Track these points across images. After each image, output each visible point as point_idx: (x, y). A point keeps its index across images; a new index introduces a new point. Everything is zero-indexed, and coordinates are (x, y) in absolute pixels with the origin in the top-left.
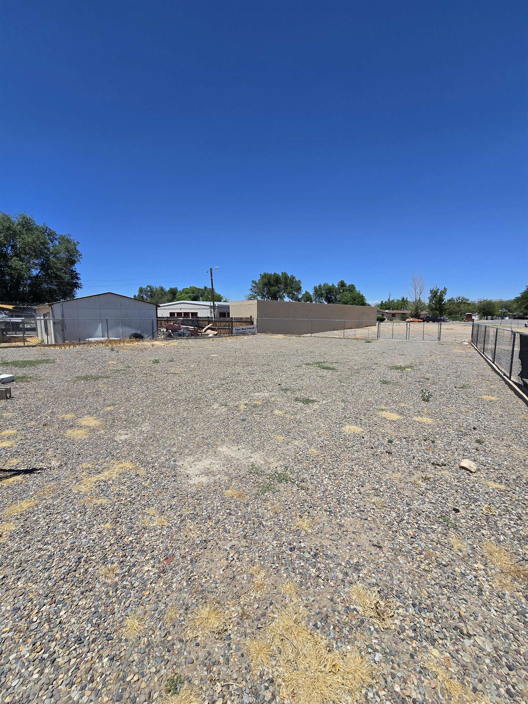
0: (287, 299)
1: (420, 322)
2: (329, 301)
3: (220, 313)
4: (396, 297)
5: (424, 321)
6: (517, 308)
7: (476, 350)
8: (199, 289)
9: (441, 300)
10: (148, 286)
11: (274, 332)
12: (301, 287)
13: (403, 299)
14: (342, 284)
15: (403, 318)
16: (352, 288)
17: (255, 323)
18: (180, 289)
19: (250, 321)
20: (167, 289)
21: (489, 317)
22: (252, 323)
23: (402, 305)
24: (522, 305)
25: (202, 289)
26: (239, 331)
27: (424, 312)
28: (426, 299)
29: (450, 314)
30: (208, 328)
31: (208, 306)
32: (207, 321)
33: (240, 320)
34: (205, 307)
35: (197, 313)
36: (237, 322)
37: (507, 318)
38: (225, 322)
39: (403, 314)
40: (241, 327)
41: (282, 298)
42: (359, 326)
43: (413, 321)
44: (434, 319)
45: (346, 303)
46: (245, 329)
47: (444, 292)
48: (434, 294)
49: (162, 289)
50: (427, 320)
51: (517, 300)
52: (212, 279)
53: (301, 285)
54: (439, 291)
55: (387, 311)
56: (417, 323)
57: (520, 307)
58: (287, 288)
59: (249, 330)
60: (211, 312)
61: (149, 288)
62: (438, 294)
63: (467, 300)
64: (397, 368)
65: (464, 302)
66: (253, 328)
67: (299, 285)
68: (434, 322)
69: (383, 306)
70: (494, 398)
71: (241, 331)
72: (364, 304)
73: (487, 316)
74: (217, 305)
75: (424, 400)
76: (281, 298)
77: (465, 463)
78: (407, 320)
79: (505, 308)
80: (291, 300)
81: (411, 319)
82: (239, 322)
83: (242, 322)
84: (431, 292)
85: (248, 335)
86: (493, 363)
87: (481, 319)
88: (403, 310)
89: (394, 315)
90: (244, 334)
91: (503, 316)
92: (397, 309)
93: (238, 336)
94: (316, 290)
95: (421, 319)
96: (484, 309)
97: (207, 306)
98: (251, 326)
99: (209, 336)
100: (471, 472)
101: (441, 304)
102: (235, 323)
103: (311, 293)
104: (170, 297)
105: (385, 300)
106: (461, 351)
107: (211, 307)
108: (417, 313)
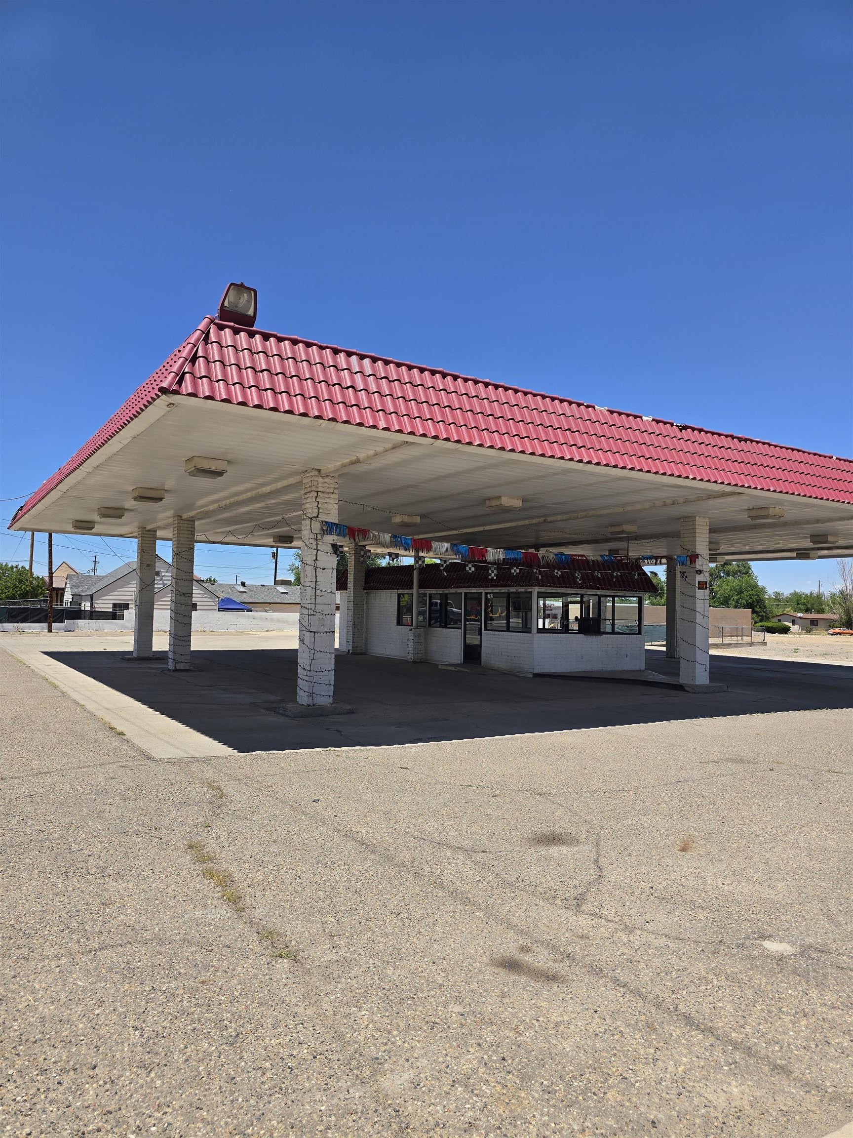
108: (849, 619)
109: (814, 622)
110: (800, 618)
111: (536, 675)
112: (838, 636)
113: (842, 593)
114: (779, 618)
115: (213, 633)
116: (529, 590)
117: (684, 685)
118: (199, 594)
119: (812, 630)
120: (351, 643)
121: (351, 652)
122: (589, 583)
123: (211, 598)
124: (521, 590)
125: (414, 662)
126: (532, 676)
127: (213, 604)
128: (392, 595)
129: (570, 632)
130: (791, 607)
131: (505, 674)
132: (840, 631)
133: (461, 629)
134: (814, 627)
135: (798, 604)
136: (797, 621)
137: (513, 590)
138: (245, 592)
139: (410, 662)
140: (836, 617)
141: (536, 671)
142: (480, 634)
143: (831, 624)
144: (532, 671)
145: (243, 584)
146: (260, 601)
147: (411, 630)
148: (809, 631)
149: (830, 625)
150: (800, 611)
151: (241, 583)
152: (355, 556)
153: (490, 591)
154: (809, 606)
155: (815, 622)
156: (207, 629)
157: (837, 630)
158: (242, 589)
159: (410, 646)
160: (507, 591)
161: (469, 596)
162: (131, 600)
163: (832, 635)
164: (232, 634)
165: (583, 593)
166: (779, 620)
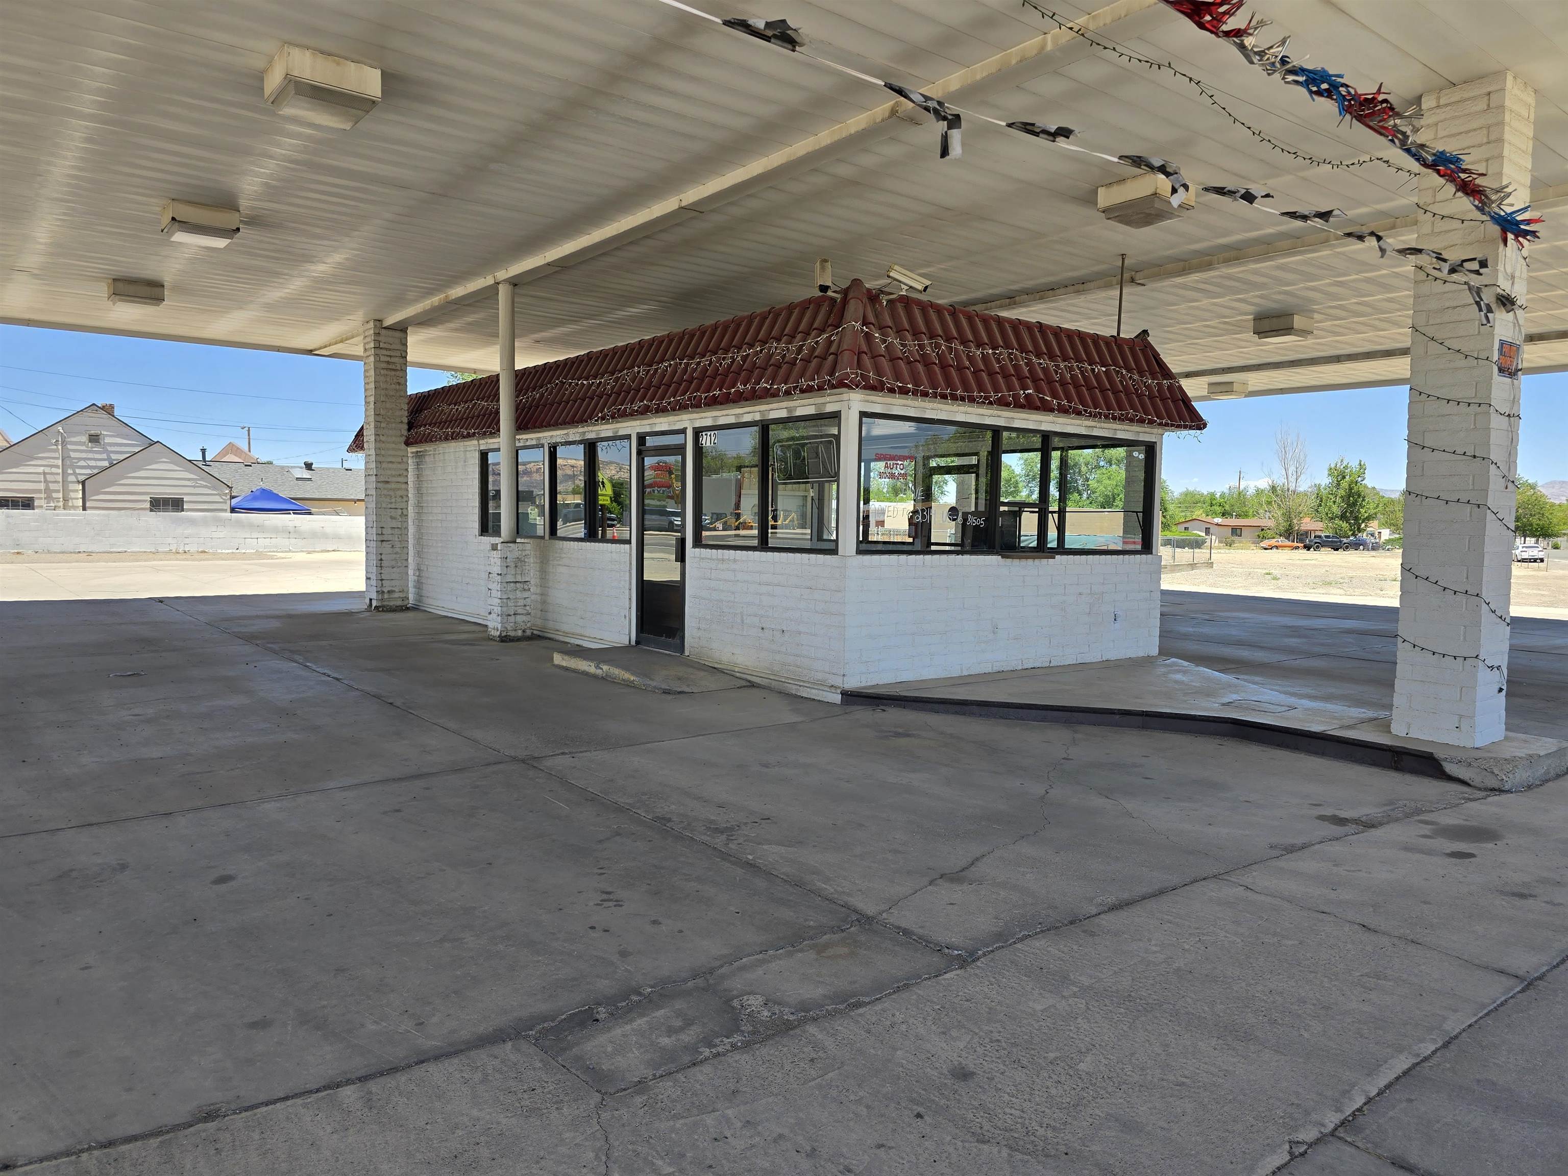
1: (1297, 548)
9: (1352, 492)
43: (1277, 547)
44: (1333, 543)
55: (1219, 521)
56: (1286, 550)
62: (1347, 478)
78: (1262, 545)
95: (1299, 542)
101: (1353, 504)
108: (1290, 525)
109: (1236, 531)
110: (1217, 525)
111: (852, 697)
112: (1274, 550)
113: (1273, 489)
114: (1186, 525)
115: (203, 556)
116: (830, 408)
117: (1439, 754)
118: (189, 480)
119: (1233, 542)
120: (374, 583)
121: (374, 604)
122: (1025, 389)
123: (214, 488)
124: (805, 407)
125: (505, 639)
126: (837, 698)
127: (218, 499)
128: (468, 455)
129: (933, 548)
130: (1202, 510)
131: (752, 685)
132: (1276, 544)
133: (629, 542)
134: (1236, 538)
135: (1212, 505)
136: (1213, 529)
137: (776, 410)
138: (310, 479)
139: (492, 639)
140: (1271, 523)
141: (852, 684)
142: (681, 557)
143: (1261, 534)
144: (838, 682)
145: (309, 466)
146: (335, 497)
147: (494, 547)
148: (1229, 544)
149: (1259, 536)
150: (1215, 514)
151: (306, 464)
152: (376, 355)
153: (709, 422)
154: (1227, 507)
155: (1238, 531)
156: (193, 548)
157: (1273, 542)
158: (306, 474)
159: (494, 593)
160: (758, 417)
161: (650, 442)
162: (39, 491)
163: (1266, 549)
164: (245, 557)
165: (1001, 423)
166: (1186, 529)
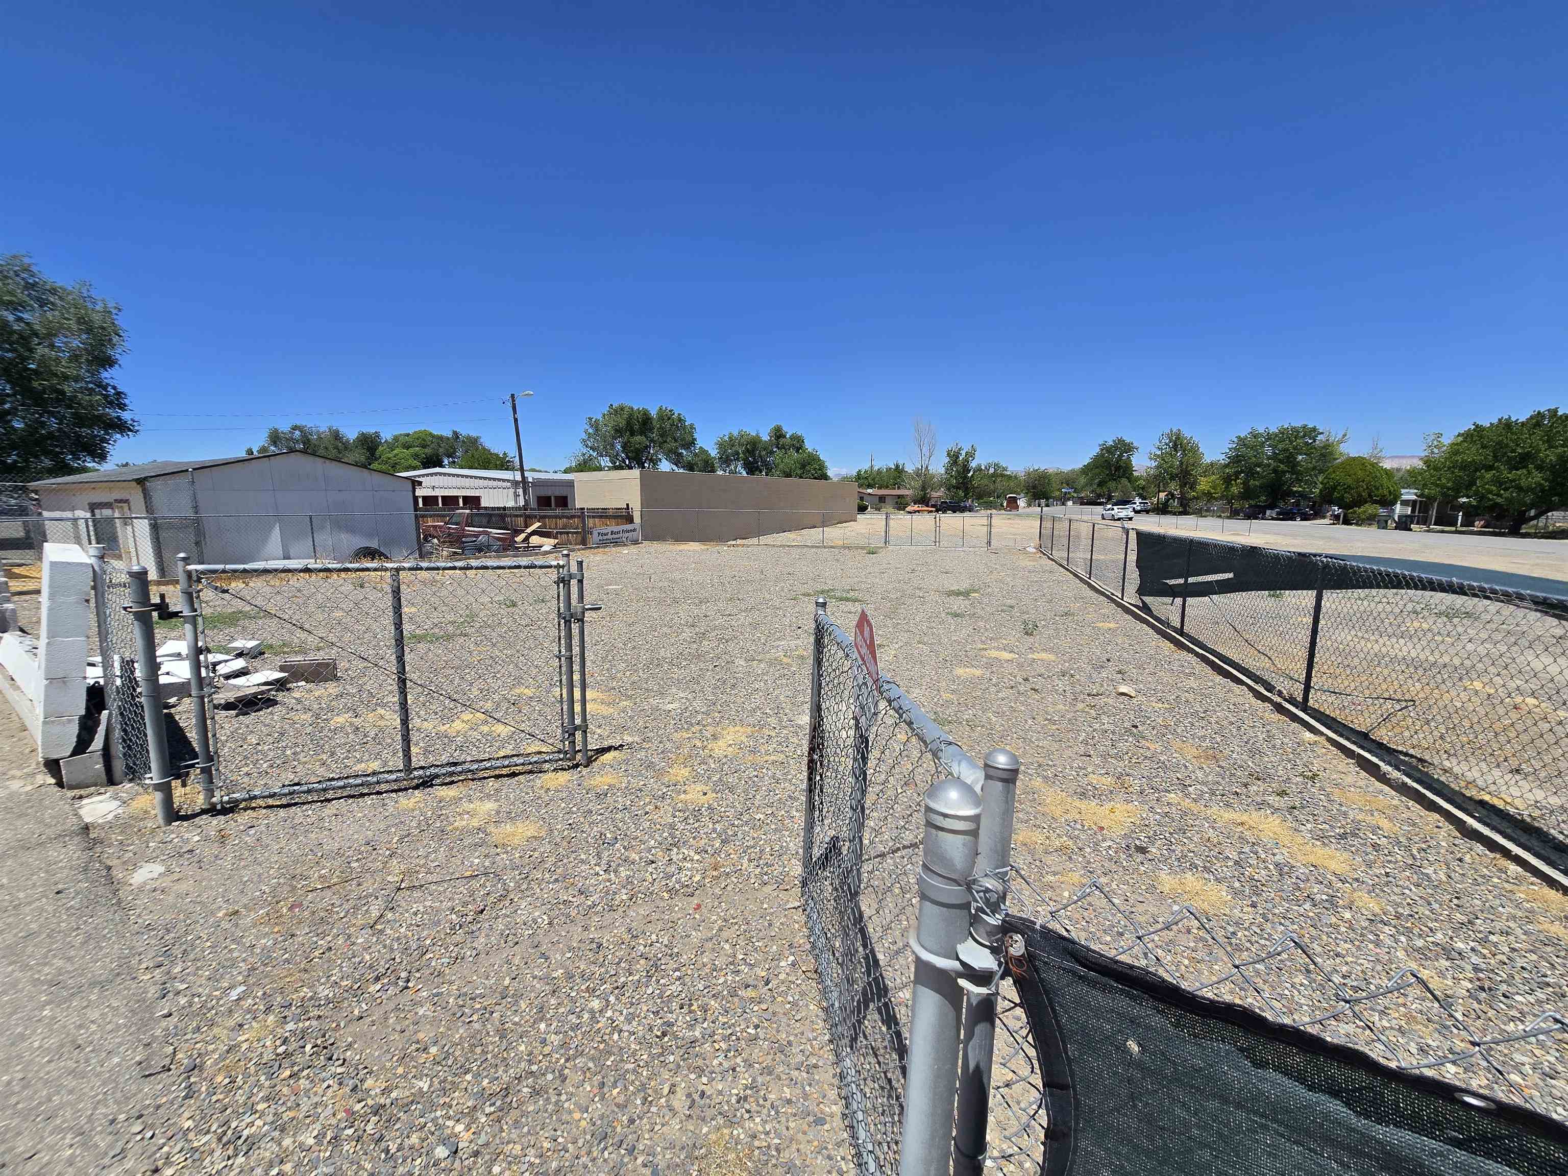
0: (665, 466)
1: (931, 512)
2: (752, 469)
3: (538, 497)
4: (883, 463)
5: (937, 511)
6: (1087, 485)
7: (1053, 560)
8: (441, 438)
9: (966, 469)
10: (295, 428)
11: (681, 537)
12: (695, 439)
13: (897, 466)
14: (778, 434)
15: (901, 504)
16: (798, 444)
17: (637, 519)
18: (387, 435)
19: (625, 516)
20: (351, 435)
21: (1043, 502)
22: (630, 519)
23: (895, 479)
24: (1092, 479)
25: (448, 439)
26: (605, 537)
27: (935, 494)
28: (938, 467)
29: (979, 497)
30: (534, 533)
31: (508, 481)
32: (521, 516)
33: (603, 514)
34: (500, 484)
35: (478, 499)
36: (594, 517)
37: (1070, 503)
38: (567, 517)
39: (899, 496)
40: (609, 529)
41: (655, 462)
42: (825, 522)
43: (918, 511)
44: (955, 507)
45: (788, 475)
46: (618, 533)
47: (971, 455)
48: (954, 457)
49: (336, 436)
50: (942, 508)
51: (1086, 470)
52: (516, 420)
53: (696, 436)
54: (963, 453)
55: (870, 491)
56: (926, 513)
57: (1089, 483)
58: (666, 442)
59: (627, 535)
60: (516, 496)
61: (297, 433)
62: (961, 458)
63: (1005, 469)
64: (958, 594)
65: (999, 475)
66: (634, 530)
67: (691, 434)
68: (954, 512)
69: (865, 480)
70: (1112, 625)
71: (609, 536)
72: (825, 477)
73: (1039, 499)
74: (530, 480)
75: (1027, 633)
76: (651, 460)
77: (1123, 689)
78: (907, 509)
79: (1068, 485)
80: (675, 467)
81: (916, 507)
82: (601, 517)
83: (607, 517)
84: (949, 455)
85: (625, 545)
86: (1090, 578)
87: (1029, 505)
88: (899, 488)
89: (882, 499)
90: (616, 543)
91: (1063, 500)
92: (887, 487)
93: (605, 547)
94: (721, 446)
95: (933, 506)
96: (1034, 487)
97: (504, 480)
98: (629, 527)
99: (543, 549)
100: (1131, 697)
101: (966, 477)
102: (591, 521)
103: (714, 453)
104: (359, 455)
105: (865, 466)
106: (1032, 563)
107: (515, 484)
